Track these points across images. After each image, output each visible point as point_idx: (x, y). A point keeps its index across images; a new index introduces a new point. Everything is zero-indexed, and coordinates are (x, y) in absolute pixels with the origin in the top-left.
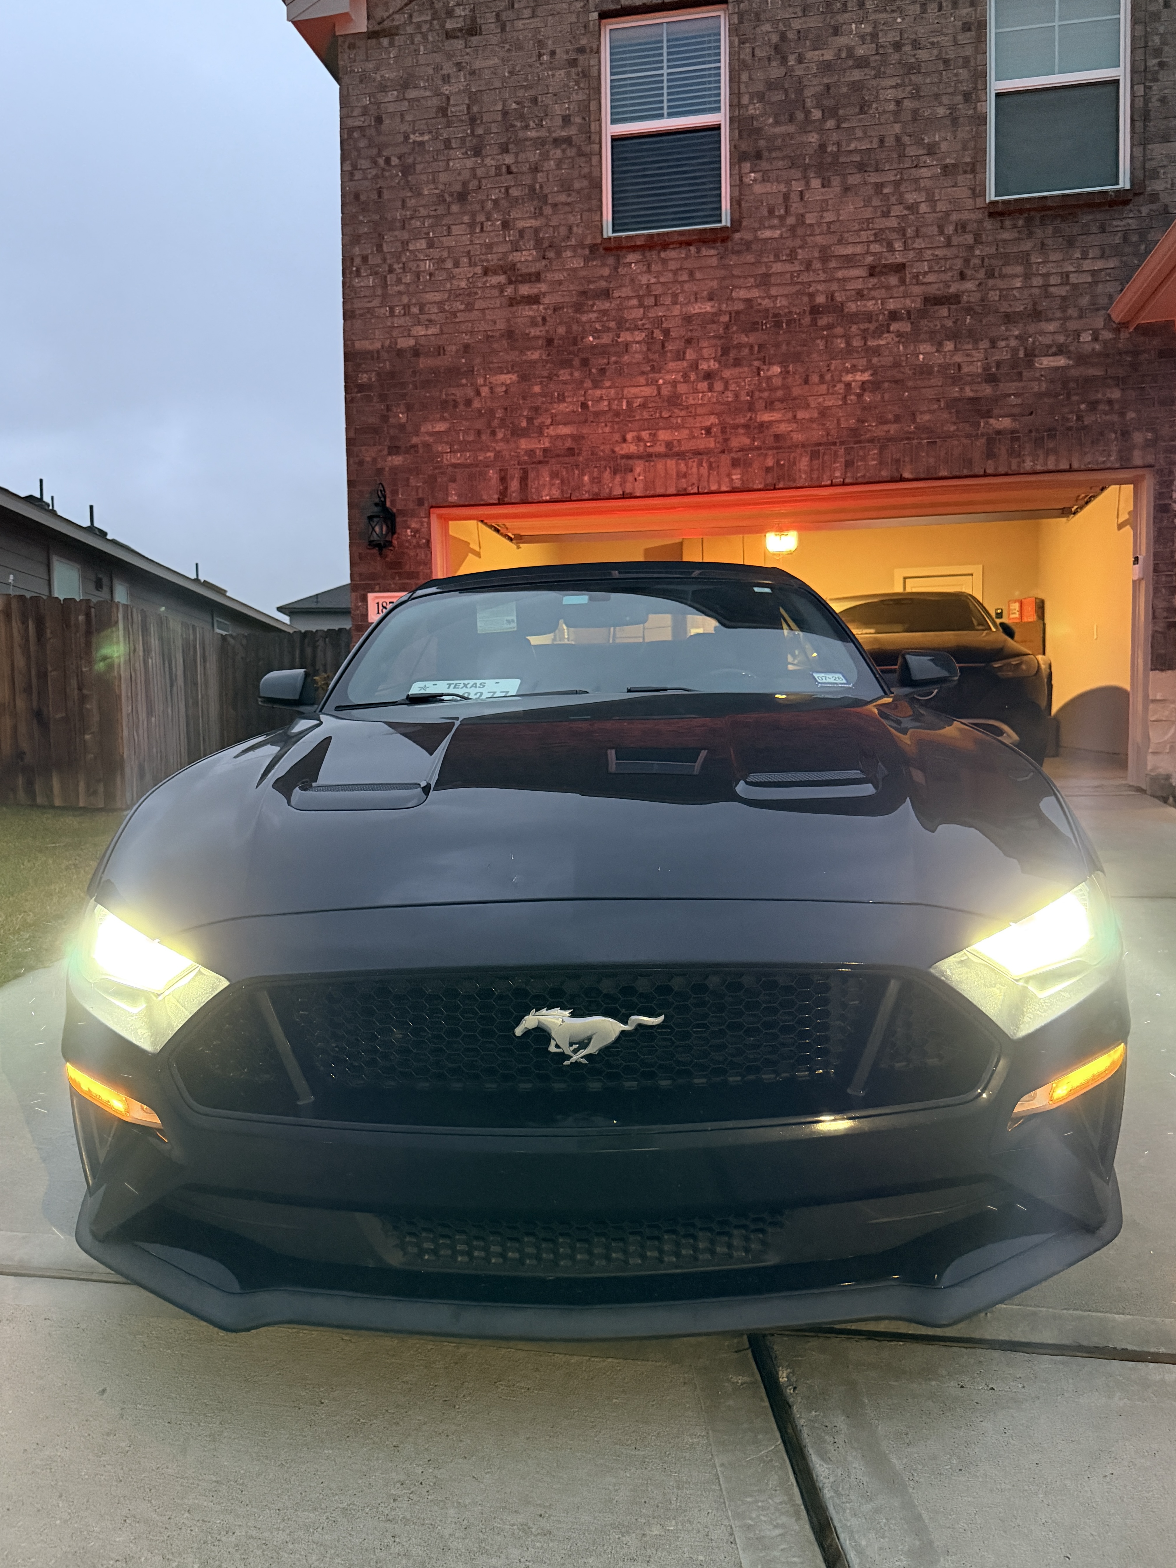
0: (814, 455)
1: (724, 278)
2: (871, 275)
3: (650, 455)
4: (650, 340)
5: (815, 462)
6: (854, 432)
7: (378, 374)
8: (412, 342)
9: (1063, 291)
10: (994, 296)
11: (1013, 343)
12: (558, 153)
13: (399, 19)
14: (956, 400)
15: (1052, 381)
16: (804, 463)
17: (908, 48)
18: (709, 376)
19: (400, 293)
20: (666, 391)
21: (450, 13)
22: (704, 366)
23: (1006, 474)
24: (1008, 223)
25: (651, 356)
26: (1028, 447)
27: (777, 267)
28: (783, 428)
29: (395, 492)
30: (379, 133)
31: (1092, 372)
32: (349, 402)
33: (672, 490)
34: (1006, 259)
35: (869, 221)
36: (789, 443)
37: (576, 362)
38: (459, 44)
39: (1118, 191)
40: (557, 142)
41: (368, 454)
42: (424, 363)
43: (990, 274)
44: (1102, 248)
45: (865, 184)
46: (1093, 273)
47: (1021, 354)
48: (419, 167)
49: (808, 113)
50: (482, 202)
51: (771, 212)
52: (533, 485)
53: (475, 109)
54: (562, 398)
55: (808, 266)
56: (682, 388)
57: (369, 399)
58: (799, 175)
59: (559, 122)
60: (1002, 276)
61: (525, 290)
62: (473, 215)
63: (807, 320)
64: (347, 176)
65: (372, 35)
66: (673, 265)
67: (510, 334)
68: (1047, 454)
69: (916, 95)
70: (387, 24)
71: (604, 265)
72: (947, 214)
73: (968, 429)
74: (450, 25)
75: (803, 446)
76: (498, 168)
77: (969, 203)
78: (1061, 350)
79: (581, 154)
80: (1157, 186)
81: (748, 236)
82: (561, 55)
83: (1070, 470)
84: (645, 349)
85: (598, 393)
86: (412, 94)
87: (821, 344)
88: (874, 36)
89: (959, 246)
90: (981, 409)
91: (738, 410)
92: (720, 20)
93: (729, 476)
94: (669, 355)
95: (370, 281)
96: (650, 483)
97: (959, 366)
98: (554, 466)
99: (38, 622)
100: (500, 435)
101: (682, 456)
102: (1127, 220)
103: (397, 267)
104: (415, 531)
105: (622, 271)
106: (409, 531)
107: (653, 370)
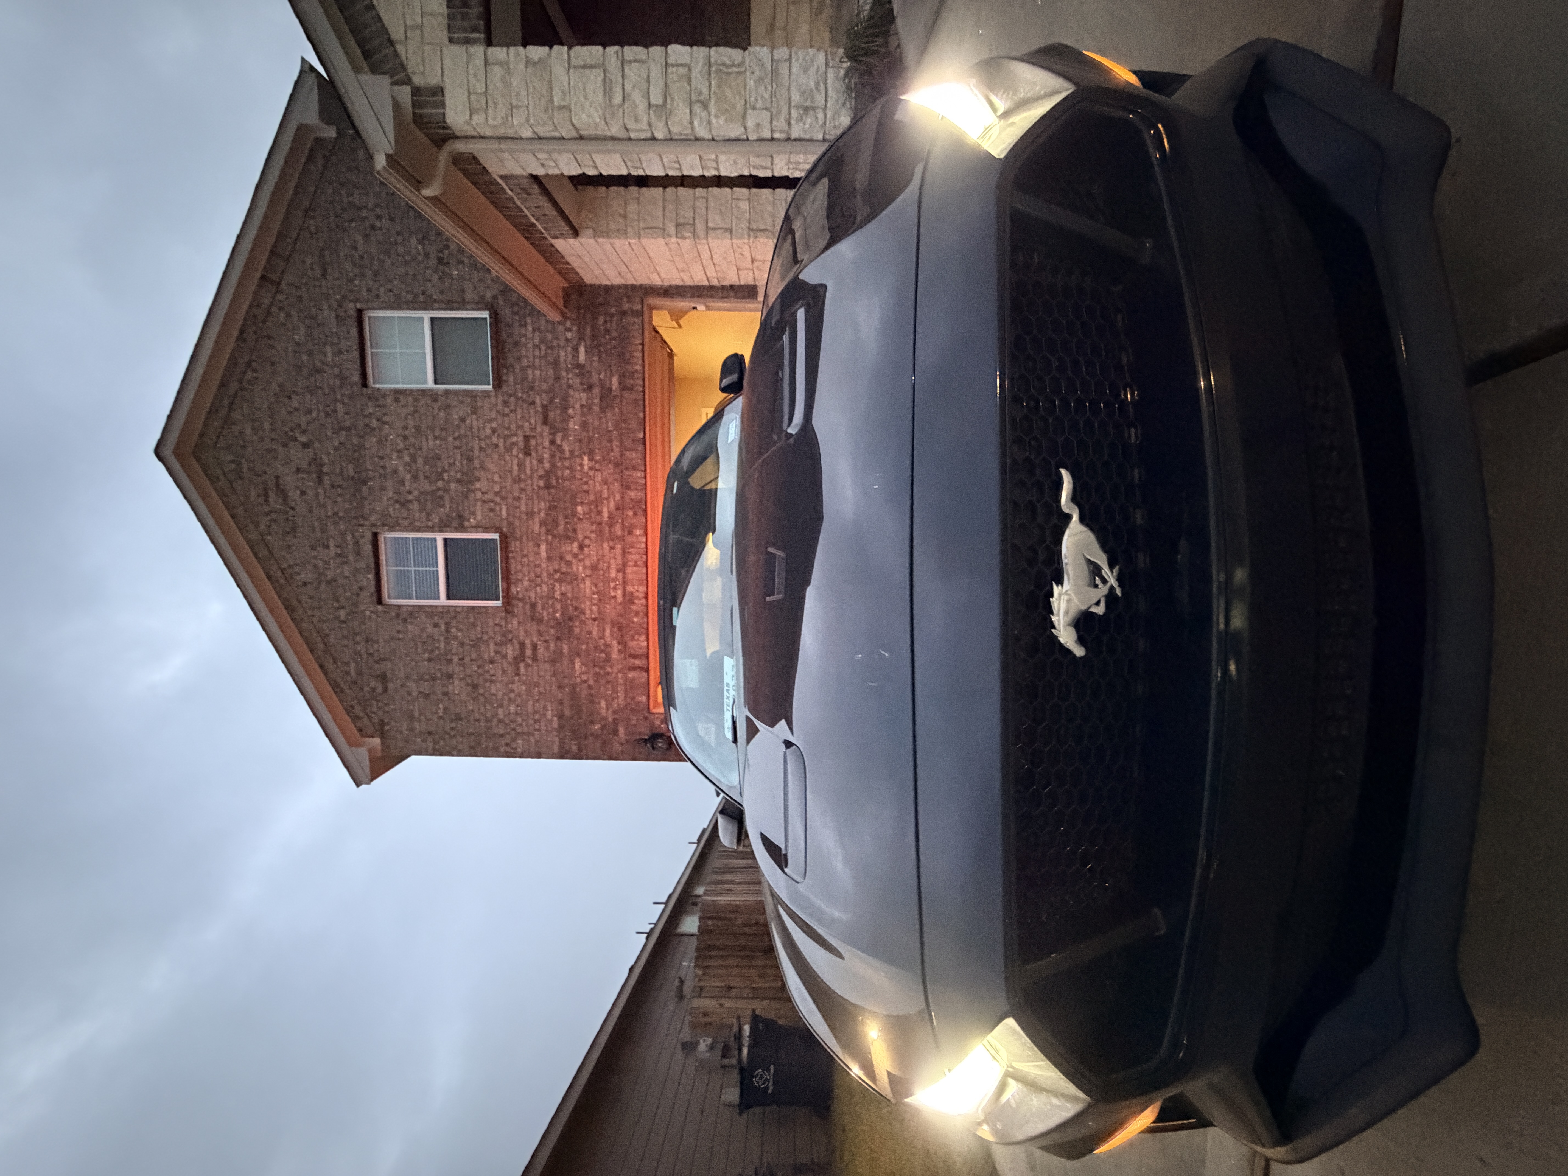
0: (628, 488)
1: (527, 537)
2: (530, 454)
3: (624, 582)
4: (559, 581)
5: (632, 487)
6: (616, 465)
7: (572, 739)
8: (555, 719)
9: (543, 347)
10: (544, 387)
11: (570, 376)
12: (453, 630)
13: (375, 719)
14: (601, 408)
15: (593, 355)
16: (632, 494)
17: (407, 433)
18: (581, 547)
19: (527, 724)
20: (588, 572)
21: (374, 690)
22: (576, 550)
23: (644, 380)
24: (505, 378)
25: (569, 580)
26: (629, 367)
27: (523, 508)
28: (612, 505)
29: (640, 733)
30: (437, 733)
31: (588, 332)
32: (587, 758)
33: (644, 570)
34: (524, 379)
35: (499, 455)
36: (621, 502)
37: (570, 623)
38: (390, 686)
39: (490, 318)
40: (448, 631)
41: (617, 747)
42: (567, 712)
43: (532, 388)
44: (521, 326)
45: (479, 457)
46: (534, 330)
47: (577, 371)
48: (457, 710)
49: (439, 489)
50: (479, 675)
51: (492, 510)
52: (640, 652)
53: (427, 677)
54: (590, 633)
55: (523, 490)
56: (587, 563)
57: (586, 746)
58: (473, 495)
59: (436, 629)
60: (534, 381)
61: (529, 652)
62: (486, 681)
63: (553, 491)
64: (460, 753)
65: (382, 736)
66: (519, 567)
67: (553, 662)
68: (632, 357)
69: (432, 428)
70: (377, 726)
71: (517, 606)
72: (498, 412)
73: (618, 401)
74: (379, 690)
75: (623, 494)
76: (460, 665)
77: (493, 400)
78: (576, 349)
79: (454, 618)
80: (488, 295)
81: (505, 524)
82: (400, 627)
83: (643, 344)
84: (564, 584)
85: (588, 612)
86: (416, 714)
87: (567, 483)
89: (516, 405)
90: (606, 394)
91: (601, 531)
92: (387, 537)
93: (637, 536)
94: (569, 570)
95: (520, 742)
96: (640, 583)
97: (582, 406)
98: (627, 638)
99: (710, 948)
100: (609, 669)
101: (625, 565)
102: (506, 312)
103: (512, 726)
104: (662, 722)
105: (521, 596)
106: (662, 726)
107: (576, 580)
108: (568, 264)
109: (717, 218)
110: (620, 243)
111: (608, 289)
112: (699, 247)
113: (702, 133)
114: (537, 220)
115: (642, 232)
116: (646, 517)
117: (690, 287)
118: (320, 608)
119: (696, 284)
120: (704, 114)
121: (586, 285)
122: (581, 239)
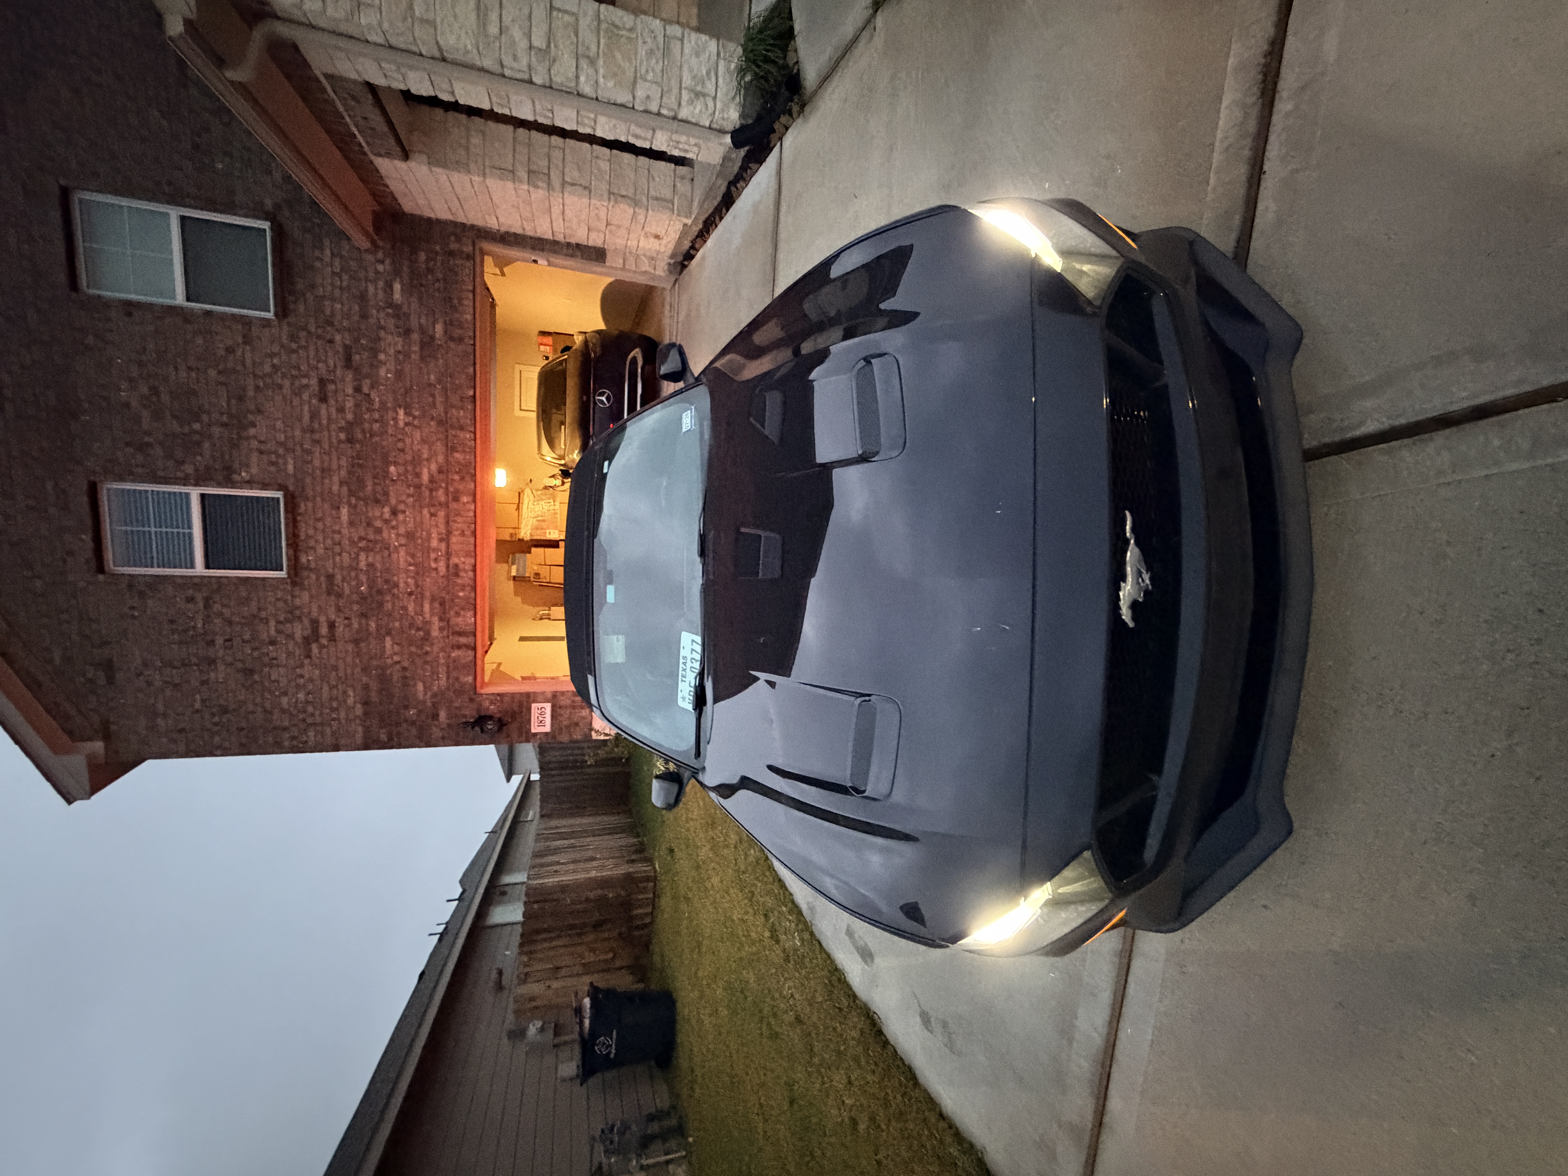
0: (454, 449)
1: (323, 498)
2: (326, 401)
3: (448, 553)
4: (367, 550)
5: (458, 449)
6: (440, 423)
7: (381, 727)
8: (359, 706)
9: (345, 278)
10: (347, 323)
11: (382, 315)
12: (216, 606)
13: (94, 718)
14: (421, 357)
15: (411, 295)
16: (458, 456)
17: (144, 358)
18: (394, 513)
19: (321, 714)
20: (403, 541)
21: (92, 681)
22: (387, 516)
23: (474, 332)
24: (292, 306)
25: (378, 549)
26: (457, 315)
27: (317, 463)
28: (434, 467)
29: (465, 716)
30: (192, 731)
31: (406, 268)
32: (400, 746)
33: (472, 540)
34: (319, 311)
35: (284, 398)
36: (445, 465)
37: (379, 598)
38: (119, 675)
39: (272, 229)
40: (207, 606)
41: (437, 733)
42: (374, 697)
43: (331, 324)
44: (314, 247)
45: (255, 398)
46: (333, 256)
47: (390, 311)
48: (222, 702)
49: (194, 432)
50: (254, 659)
51: (273, 464)
52: (464, 628)
53: (177, 663)
54: (405, 608)
55: (318, 442)
56: (402, 530)
57: (399, 734)
58: (245, 443)
59: (191, 605)
60: (333, 315)
61: (324, 630)
62: (264, 665)
63: (358, 446)
65: (107, 737)
66: (311, 532)
67: (356, 642)
68: (461, 305)
69: (184, 356)
70: (98, 726)
71: (308, 577)
72: (282, 346)
73: (442, 352)
74: (102, 681)
75: (447, 456)
76: (226, 647)
77: (275, 330)
78: (389, 286)
79: (218, 591)
80: (269, 203)
81: (292, 480)
82: (135, 602)
83: (474, 291)
84: (372, 554)
85: (402, 585)
86: (160, 708)
87: (376, 439)
88: (131, 380)
89: (308, 341)
90: (428, 343)
91: (420, 496)
92: (110, 488)
93: (464, 504)
94: (378, 538)
95: (311, 734)
96: (467, 555)
97: (397, 352)
98: (451, 615)
99: (538, 932)
100: (428, 649)
101: (449, 533)
102: (294, 229)
103: (301, 716)
104: (491, 703)
105: (313, 565)
106: (492, 707)
107: (388, 549)
108: (387, 186)
109: (576, 174)
110: (459, 178)
111: (432, 222)
112: (552, 198)
113: (587, 90)
114: (360, 132)
115: (487, 171)
116: (475, 482)
117: (531, 237)
119: (538, 235)
120: (591, 71)
121: (404, 213)
122: (412, 164)
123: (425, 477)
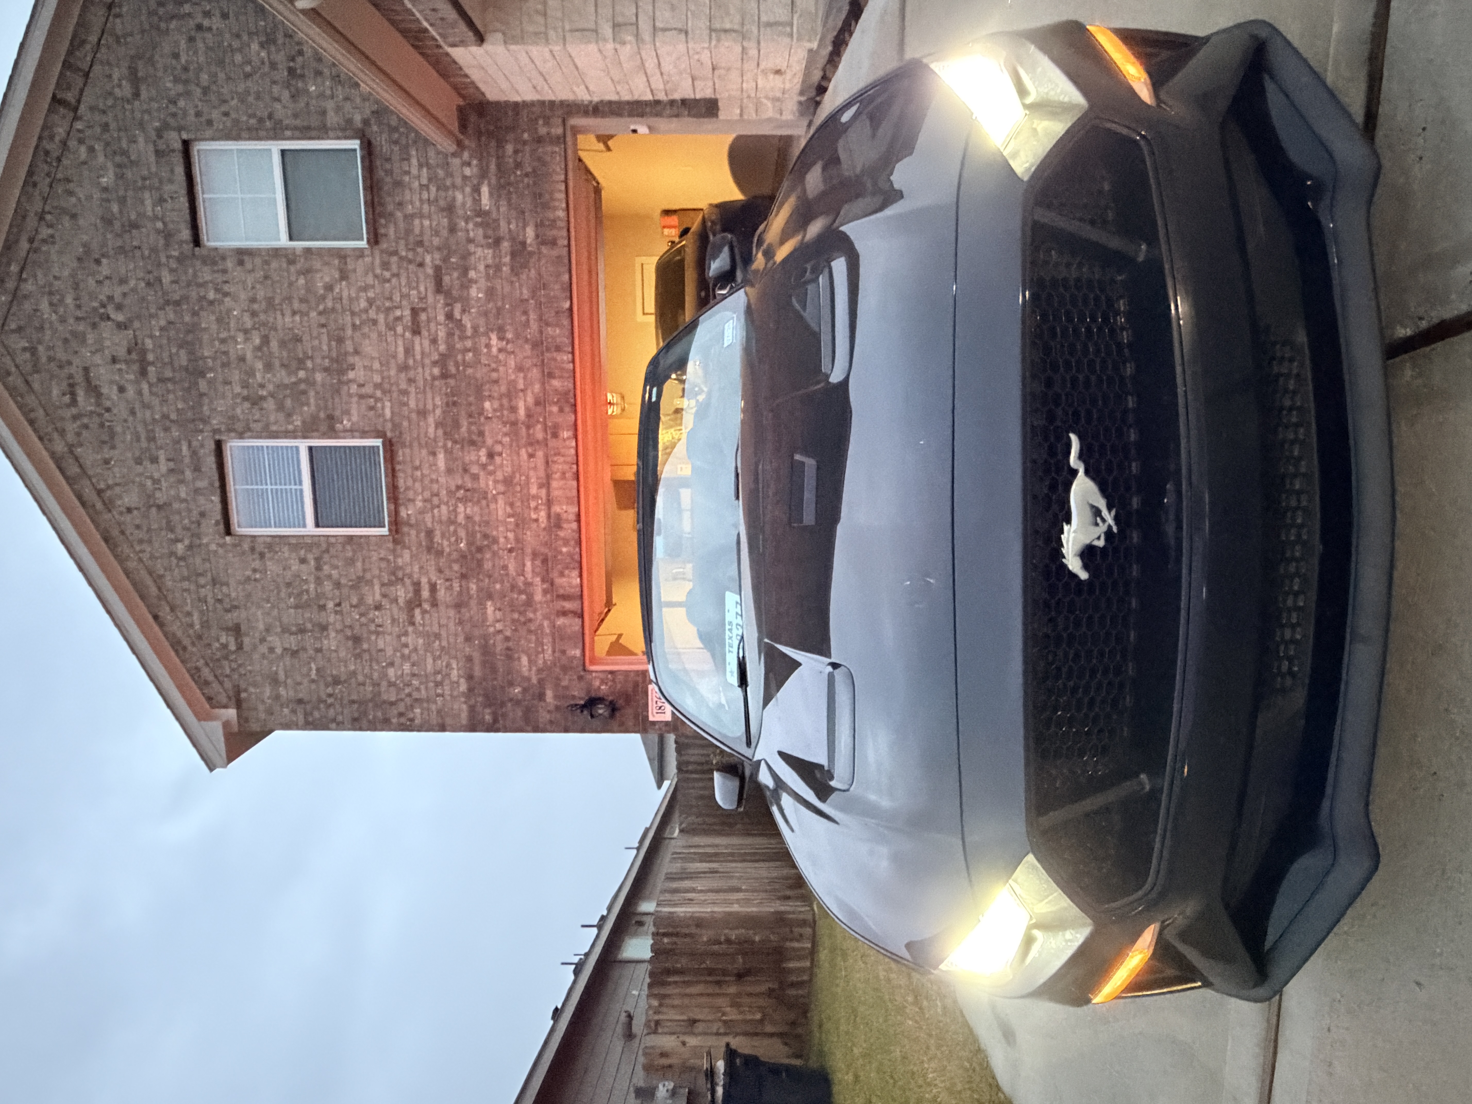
0: (551, 375)
1: (420, 444)
2: (419, 333)
3: (548, 500)
4: (464, 500)
5: (556, 375)
6: (535, 345)
7: (485, 707)
8: (462, 680)
9: (433, 189)
10: (436, 241)
11: (471, 226)
12: (326, 567)
13: (228, 684)
14: (512, 270)
15: (499, 196)
16: (556, 383)
17: (256, 306)
18: (491, 455)
19: (426, 688)
21: (225, 646)
22: (484, 459)
23: (568, 230)
24: (382, 231)
25: (475, 499)
26: (548, 214)
27: (412, 404)
28: (530, 400)
29: (573, 697)
30: (309, 702)
31: (493, 167)
32: (506, 730)
33: (575, 484)
34: (409, 231)
35: (380, 335)
36: (541, 395)
37: (479, 556)
38: (246, 641)
39: (362, 148)
40: (318, 568)
41: (544, 717)
42: (478, 672)
43: (420, 243)
44: (402, 160)
45: (352, 338)
46: (420, 166)
47: (479, 220)
48: (334, 672)
49: (300, 381)
50: (362, 625)
51: (372, 408)
52: (569, 591)
53: (294, 629)
54: (505, 567)
55: (413, 380)
56: (499, 476)
57: (504, 714)
58: (346, 388)
59: (303, 567)
60: (422, 234)
61: (425, 594)
62: (371, 632)
63: (452, 382)
64: (340, 726)
65: (239, 704)
66: (410, 483)
67: (458, 606)
68: (552, 199)
69: (289, 299)
70: (231, 693)
71: (409, 534)
72: (376, 276)
73: (534, 260)
74: (233, 647)
75: (544, 384)
76: (336, 612)
77: (368, 259)
78: (477, 190)
79: (327, 551)
80: (358, 118)
81: (389, 425)
82: (257, 564)
83: (566, 182)
84: (470, 504)
85: (502, 540)
86: (282, 676)
87: (470, 371)
88: (246, 332)
89: (399, 267)
90: (519, 250)
91: (517, 434)
92: (233, 446)
93: (564, 440)
94: (475, 486)
95: (418, 711)
96: (569, 501)
97: (487, 266)
98: (554, 574)
99: (668, 972)
100: (531, 615)
101: (548, 477)
102: (382, 142)
103: (407, 691)
104: (603, 682)
105: (413, 521)
106: (603, 687)
107: (485, 498)
108: (466, 76)
109: (667, 14)
110: (538, 51)
111: (516, 107)
112: (643, 53)
114: (431, 25)
115: (568, 35)
116: (575, 412)
117: (628, 103)
118: (150, 542)
119: (636, 97)
121: (489, 103)
122: (487, 46)
123: (522, 412)
